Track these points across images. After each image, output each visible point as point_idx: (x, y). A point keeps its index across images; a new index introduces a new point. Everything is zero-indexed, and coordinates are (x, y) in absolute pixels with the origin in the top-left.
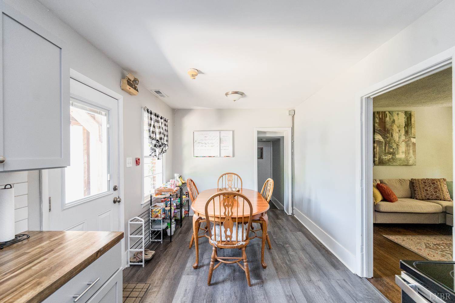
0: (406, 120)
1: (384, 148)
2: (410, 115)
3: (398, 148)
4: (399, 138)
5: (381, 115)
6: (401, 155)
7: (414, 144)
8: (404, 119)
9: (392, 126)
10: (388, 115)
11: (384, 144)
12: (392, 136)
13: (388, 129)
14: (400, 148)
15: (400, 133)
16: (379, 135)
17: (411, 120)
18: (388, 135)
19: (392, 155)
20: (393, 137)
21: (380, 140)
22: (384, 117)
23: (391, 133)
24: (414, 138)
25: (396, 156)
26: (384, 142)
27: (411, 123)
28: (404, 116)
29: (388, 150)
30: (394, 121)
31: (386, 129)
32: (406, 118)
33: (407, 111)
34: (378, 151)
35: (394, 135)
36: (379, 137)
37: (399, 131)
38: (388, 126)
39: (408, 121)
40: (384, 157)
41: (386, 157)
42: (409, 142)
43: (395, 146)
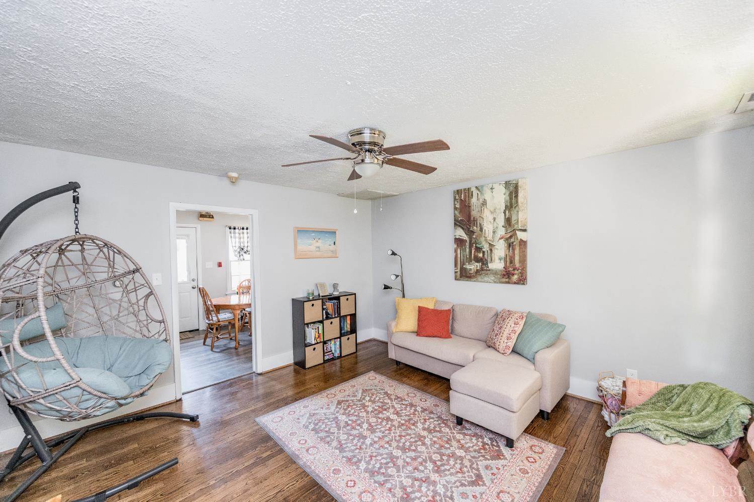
0: (508, 198)
1: (468, 250)
2: (516, 187)
3: (491, 250)
4: (494, 232)
5: (463, 196)
6: (497, 265)
7: (523, 243)
8: (504, 196)
9: (481, 211)
10: (475, 192)
11: (467, 244)
12: (481, 230)
13: (474, 218)
14: (495, 251)
15: (495, 224)
16: (460, 228)
17: (516, 196)
18: (475, 228)
19: (481, 264)
20: (484, 230)
21: (462, 238)
22: (468, 197)
23: (480, 225)
24: (525, 230)
25: (489, 265)
26: (468, 241)
27: (517, 202)
28: (503, 190)
29: (474, 254)
30: (484, 203)
31: (472, 219)
32: (508, 193)
33: (509, 181)
34: (459, 256)
35: (484, 228)
36: (461, 233)
37: (494, 219)
38: (474, 213)
39: (511, 199)
40: (468, 266)
41: (472, 267)
42: (512, 240)
43: (486, 248)
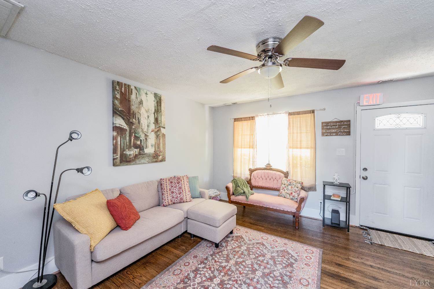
0: (156, 105)
1: (128, 138)
2: (160, 99)
3: (146, 139)
4: (148, 126)
5: (123, 89)
6: (149, 150)
7: (164, 135)
8: (154, 103)
9: (139, 108)
10: (134, 91)
11: (128, 133)
12: (139, 122)
13: (133, 112)
14: (149, 140)
15: (149, 120)
16: (120, 118)
17: (160, 105)
18: (134, 120)
19: (139, 150)
20: (141, 124)
21: (122, 127)
22: (129, 92)
23: (138, 118)
24: (164, 128)
25: (145, 150)
26: (128, 130)
27: (161, 109)
28: (153, 99)
29: (134, 142)
30: (141, 103)
31: (132, 112)
32: (156, 102)
33: (157, 94)
34: (119, 143)
35: (141, 122)
36: (120, 122)
37: (148, 117)
38: (134, 108)
39: (158, 106)
40: (128, 152)
41: (132, 153)
42: (159, 133)
43: (143, 137)
